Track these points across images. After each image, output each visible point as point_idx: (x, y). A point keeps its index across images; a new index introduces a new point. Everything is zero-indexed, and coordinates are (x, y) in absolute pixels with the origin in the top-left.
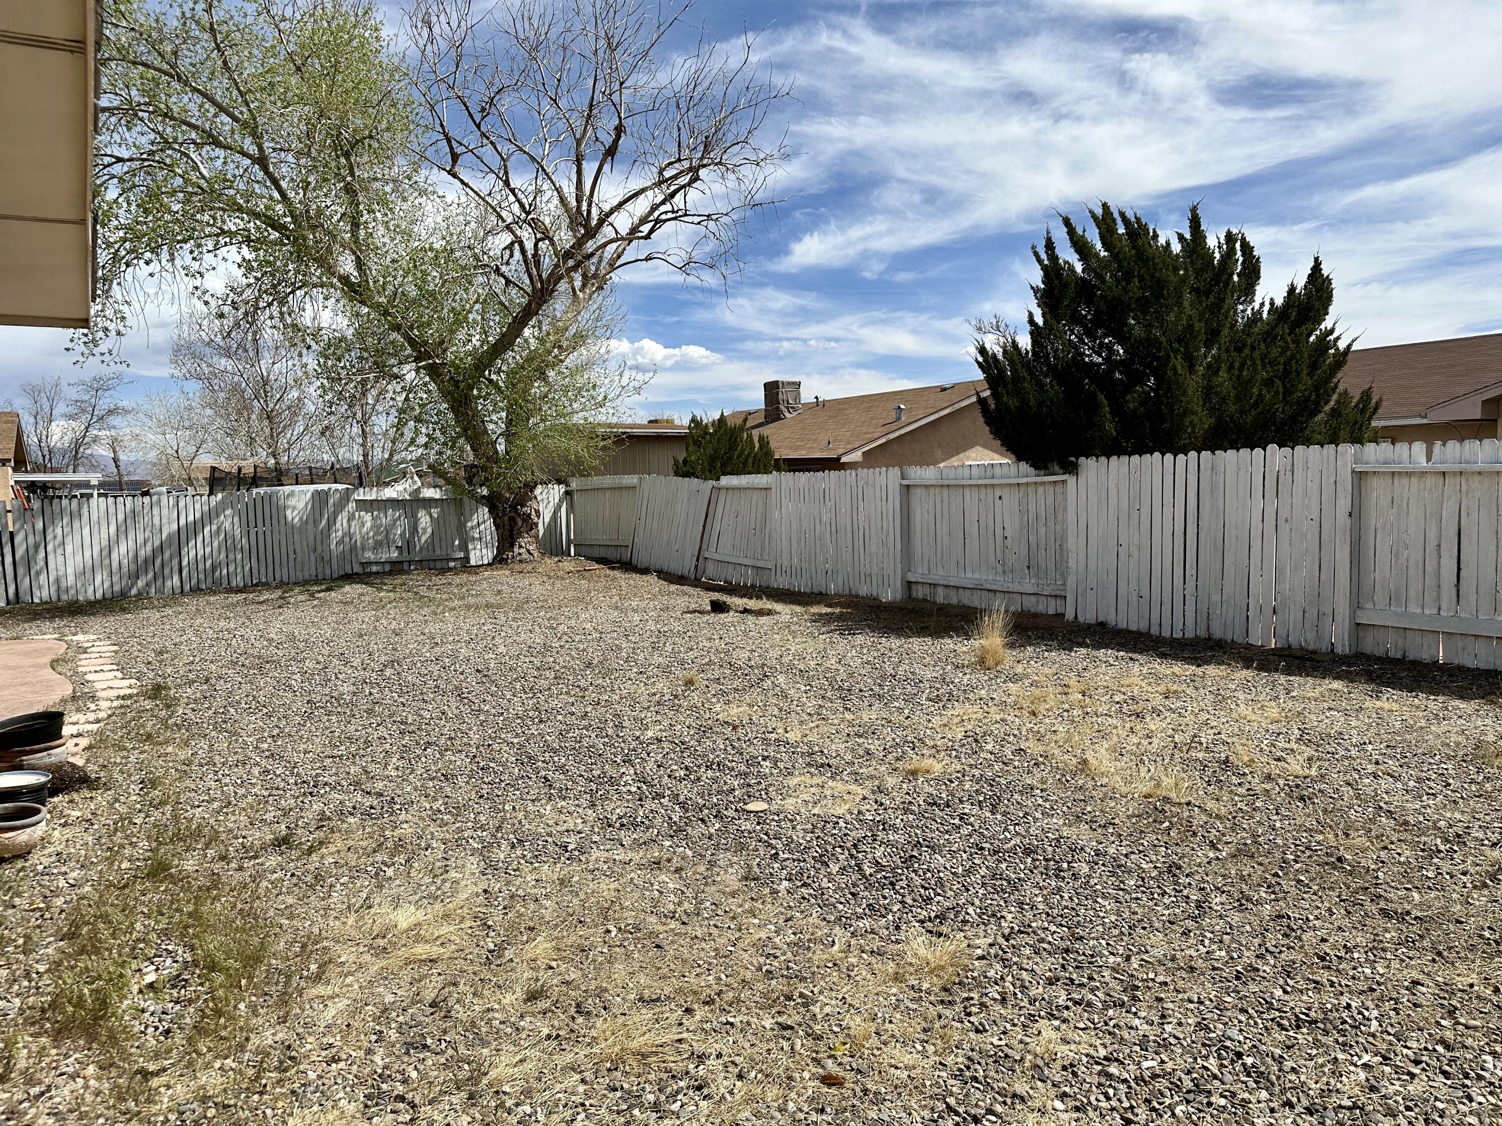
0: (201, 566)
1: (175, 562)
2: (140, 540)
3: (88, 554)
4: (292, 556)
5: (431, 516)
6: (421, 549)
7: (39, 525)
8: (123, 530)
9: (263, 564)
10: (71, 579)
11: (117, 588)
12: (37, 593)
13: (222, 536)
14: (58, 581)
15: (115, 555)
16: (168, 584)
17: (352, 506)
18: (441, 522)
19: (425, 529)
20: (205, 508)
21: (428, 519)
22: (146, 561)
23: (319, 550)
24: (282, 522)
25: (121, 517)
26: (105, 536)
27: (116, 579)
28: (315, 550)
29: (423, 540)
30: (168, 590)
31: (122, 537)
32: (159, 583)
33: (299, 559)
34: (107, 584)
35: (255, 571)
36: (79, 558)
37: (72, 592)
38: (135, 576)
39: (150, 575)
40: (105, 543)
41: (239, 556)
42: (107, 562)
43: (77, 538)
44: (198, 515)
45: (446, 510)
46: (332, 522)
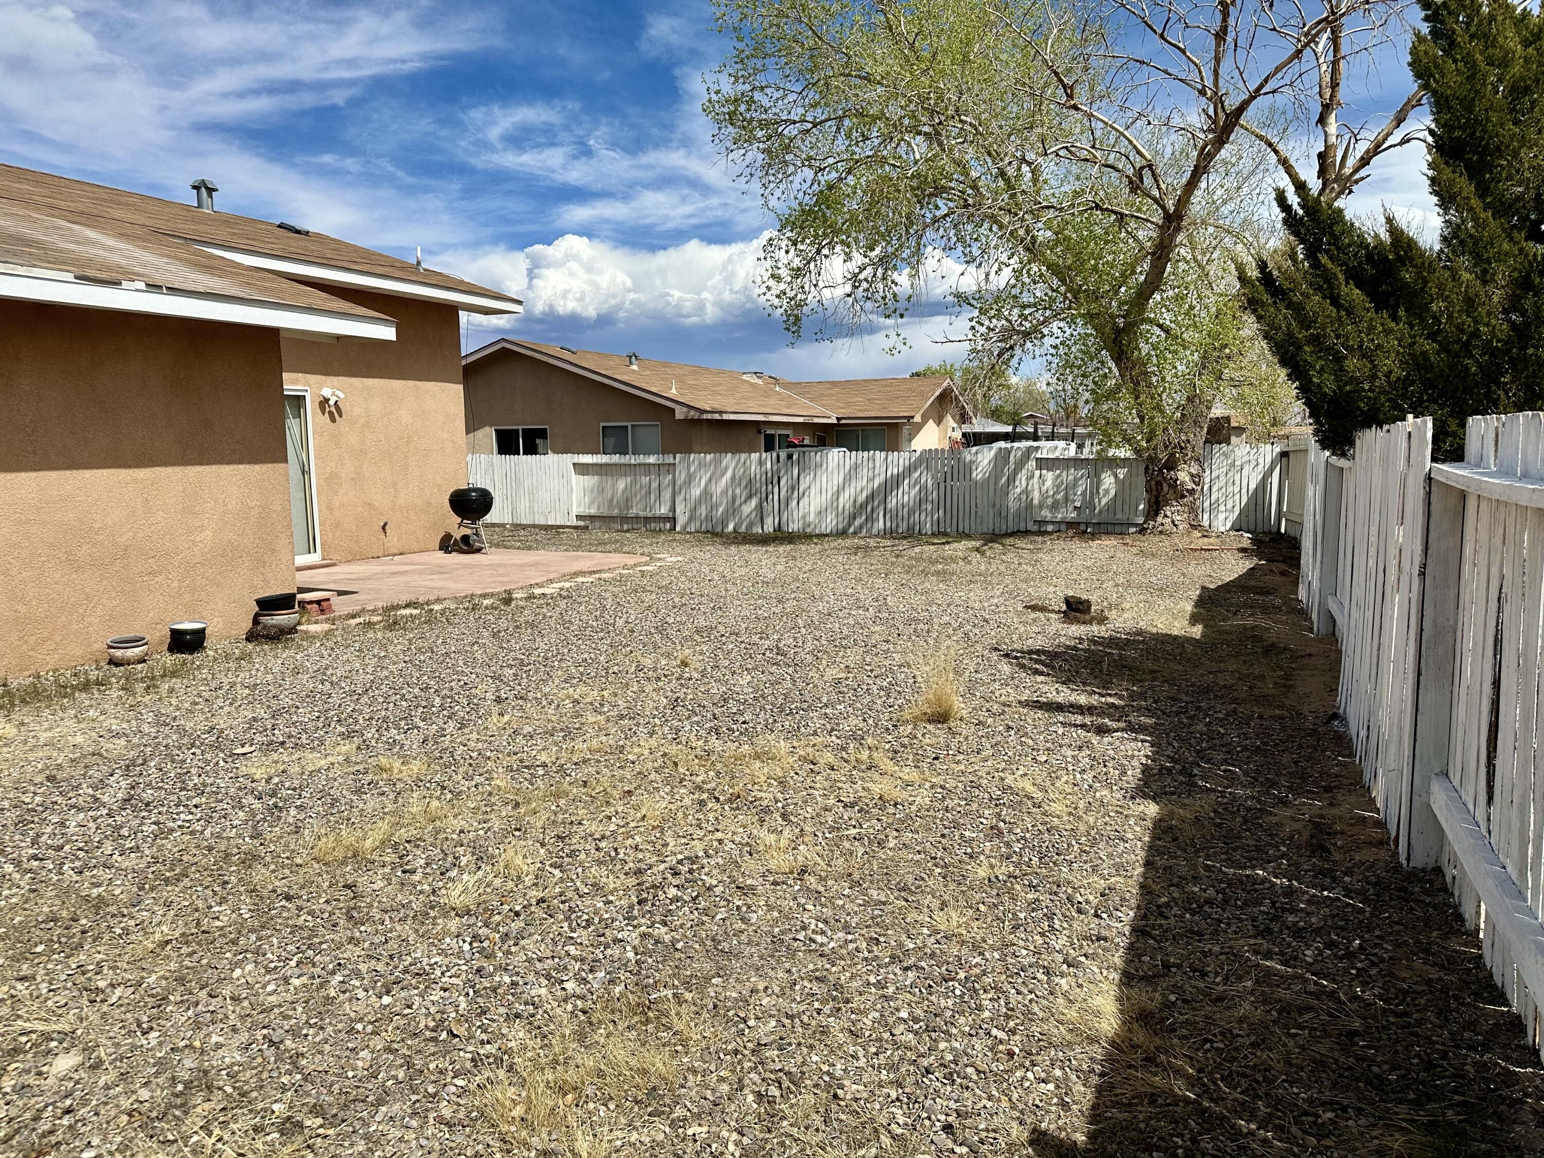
0: (900, 514)
1: (882, 508)
2: (859, 489)
3: (824, 496)
4: (973, 511)
5: (1116, 476)
6: (1100, 511)
7: (796, 472)
8: (848, 478)
9: (949, 515)
10: (812, 515)
11: (840, 527)
12: (791, 524)
13: (918, 488)
14: (804, 517)
15: (841, 500)
16: (876, 525)
17: (1032, 464)
18: (1127, 484)
19: (1107, 491)
20: (907, 463)
21: (1112, 480)
22: (861, 506)
23: (998, 506)
24: (968, 477)
25: (847, 468)
26: (836, 483)
27: (840, 519)
28: (994, 506)
29: (1104, 501)
30: (875, 531)
31: (847, 485)
32: (869, 525)
33: (979, 513)
34: (834, 523)
35: (942, 521)
36: (818, 500)
37: (812, 526)
38: (853, 517)
39: (864, 517)
40: (835, 488)
41: (929, 507)
42: (835, 504)
43: (818, 483)
44: (901, 469)
45: (1134, 471)
46: (1011, 480)
